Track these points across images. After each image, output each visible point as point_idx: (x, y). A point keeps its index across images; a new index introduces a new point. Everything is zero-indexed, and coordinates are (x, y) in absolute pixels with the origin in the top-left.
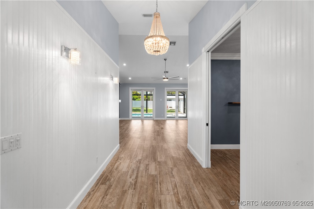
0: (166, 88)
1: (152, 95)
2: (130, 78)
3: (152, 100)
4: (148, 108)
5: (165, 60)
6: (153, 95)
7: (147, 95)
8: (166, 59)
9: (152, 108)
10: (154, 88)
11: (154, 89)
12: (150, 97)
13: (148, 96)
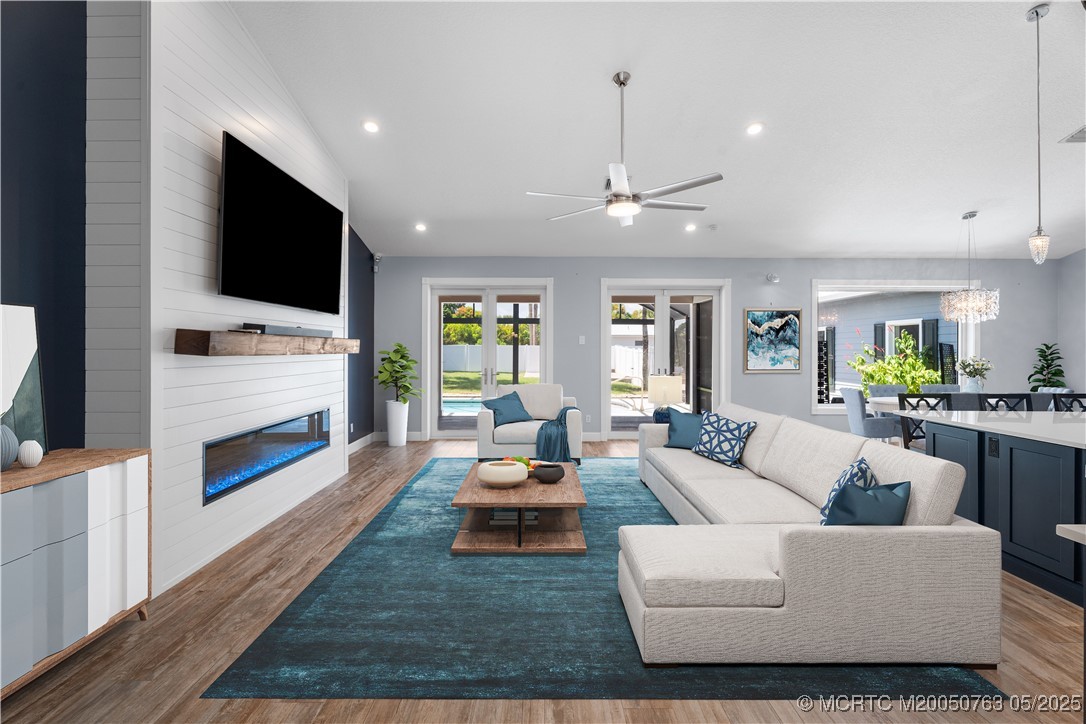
0: (606, 282)
1: (536, 321)
2: (421, 228)
3: (538, 343)
4: (519, 375)
5: (621, 81)
6: (541, 321)
7: (516, 320)
8: (626, 79)
9: (537, 375)
10: (549, 282)
11: (545, 288)
12: (529, 333)
13: (521, 326)
